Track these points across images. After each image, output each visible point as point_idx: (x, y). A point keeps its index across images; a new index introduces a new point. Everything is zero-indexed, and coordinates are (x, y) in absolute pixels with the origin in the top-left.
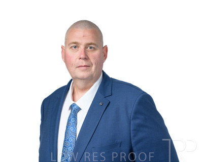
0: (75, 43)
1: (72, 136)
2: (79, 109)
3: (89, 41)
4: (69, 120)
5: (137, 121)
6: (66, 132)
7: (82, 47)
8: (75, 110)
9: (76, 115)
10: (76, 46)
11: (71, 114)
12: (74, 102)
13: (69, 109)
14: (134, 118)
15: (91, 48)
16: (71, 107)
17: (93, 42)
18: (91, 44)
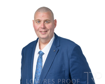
0: (38, 20)
1: (40, 68)
2: (43, 54)
3: (46, 19)
4: (38, 60)
5: (73, 60)
6: (37, 66)
7: (42, 22)
8: (41, 54)
9: (42, 57)
10: (39, 21)
11: (39, 56)
12: (40, 50)
13: (38, 54)
14: (71, 58)
15: (47, 22)
16: (39, 53)
17: (48, 19)
18: (47, 20)
